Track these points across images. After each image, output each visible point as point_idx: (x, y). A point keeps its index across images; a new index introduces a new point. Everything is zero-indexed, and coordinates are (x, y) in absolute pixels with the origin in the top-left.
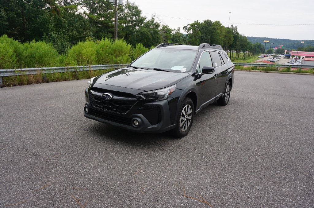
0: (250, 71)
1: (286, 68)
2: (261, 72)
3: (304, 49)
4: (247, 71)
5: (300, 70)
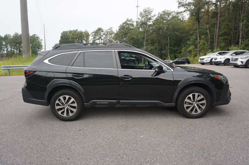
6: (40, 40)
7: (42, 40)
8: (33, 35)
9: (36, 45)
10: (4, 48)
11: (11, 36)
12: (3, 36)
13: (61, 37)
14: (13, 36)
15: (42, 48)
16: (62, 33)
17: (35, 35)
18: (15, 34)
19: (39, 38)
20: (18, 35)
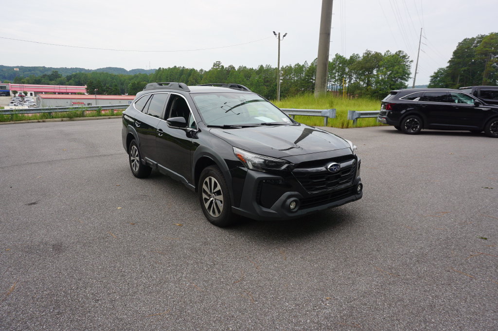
0: (43, 122)
1: (95, 112)
2: (62, 121)
3: (24, 80)
4: (39, 122)
5: (113, 112)
6: (408, 61)
7: (412, 61)
8: (396, 53)
9: (397, 73)
10: (345, 78)
11: (359, 57)
12: (348, 58)
13: (455, 53)
14: (363, 56)
15: (408, 77)
16: (460, 44)
17: (400, 51)
18: (366, 53)
19: (407, 57)
20: (370, 54)
